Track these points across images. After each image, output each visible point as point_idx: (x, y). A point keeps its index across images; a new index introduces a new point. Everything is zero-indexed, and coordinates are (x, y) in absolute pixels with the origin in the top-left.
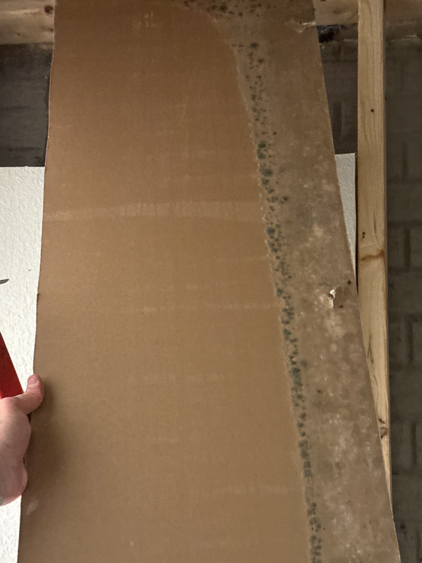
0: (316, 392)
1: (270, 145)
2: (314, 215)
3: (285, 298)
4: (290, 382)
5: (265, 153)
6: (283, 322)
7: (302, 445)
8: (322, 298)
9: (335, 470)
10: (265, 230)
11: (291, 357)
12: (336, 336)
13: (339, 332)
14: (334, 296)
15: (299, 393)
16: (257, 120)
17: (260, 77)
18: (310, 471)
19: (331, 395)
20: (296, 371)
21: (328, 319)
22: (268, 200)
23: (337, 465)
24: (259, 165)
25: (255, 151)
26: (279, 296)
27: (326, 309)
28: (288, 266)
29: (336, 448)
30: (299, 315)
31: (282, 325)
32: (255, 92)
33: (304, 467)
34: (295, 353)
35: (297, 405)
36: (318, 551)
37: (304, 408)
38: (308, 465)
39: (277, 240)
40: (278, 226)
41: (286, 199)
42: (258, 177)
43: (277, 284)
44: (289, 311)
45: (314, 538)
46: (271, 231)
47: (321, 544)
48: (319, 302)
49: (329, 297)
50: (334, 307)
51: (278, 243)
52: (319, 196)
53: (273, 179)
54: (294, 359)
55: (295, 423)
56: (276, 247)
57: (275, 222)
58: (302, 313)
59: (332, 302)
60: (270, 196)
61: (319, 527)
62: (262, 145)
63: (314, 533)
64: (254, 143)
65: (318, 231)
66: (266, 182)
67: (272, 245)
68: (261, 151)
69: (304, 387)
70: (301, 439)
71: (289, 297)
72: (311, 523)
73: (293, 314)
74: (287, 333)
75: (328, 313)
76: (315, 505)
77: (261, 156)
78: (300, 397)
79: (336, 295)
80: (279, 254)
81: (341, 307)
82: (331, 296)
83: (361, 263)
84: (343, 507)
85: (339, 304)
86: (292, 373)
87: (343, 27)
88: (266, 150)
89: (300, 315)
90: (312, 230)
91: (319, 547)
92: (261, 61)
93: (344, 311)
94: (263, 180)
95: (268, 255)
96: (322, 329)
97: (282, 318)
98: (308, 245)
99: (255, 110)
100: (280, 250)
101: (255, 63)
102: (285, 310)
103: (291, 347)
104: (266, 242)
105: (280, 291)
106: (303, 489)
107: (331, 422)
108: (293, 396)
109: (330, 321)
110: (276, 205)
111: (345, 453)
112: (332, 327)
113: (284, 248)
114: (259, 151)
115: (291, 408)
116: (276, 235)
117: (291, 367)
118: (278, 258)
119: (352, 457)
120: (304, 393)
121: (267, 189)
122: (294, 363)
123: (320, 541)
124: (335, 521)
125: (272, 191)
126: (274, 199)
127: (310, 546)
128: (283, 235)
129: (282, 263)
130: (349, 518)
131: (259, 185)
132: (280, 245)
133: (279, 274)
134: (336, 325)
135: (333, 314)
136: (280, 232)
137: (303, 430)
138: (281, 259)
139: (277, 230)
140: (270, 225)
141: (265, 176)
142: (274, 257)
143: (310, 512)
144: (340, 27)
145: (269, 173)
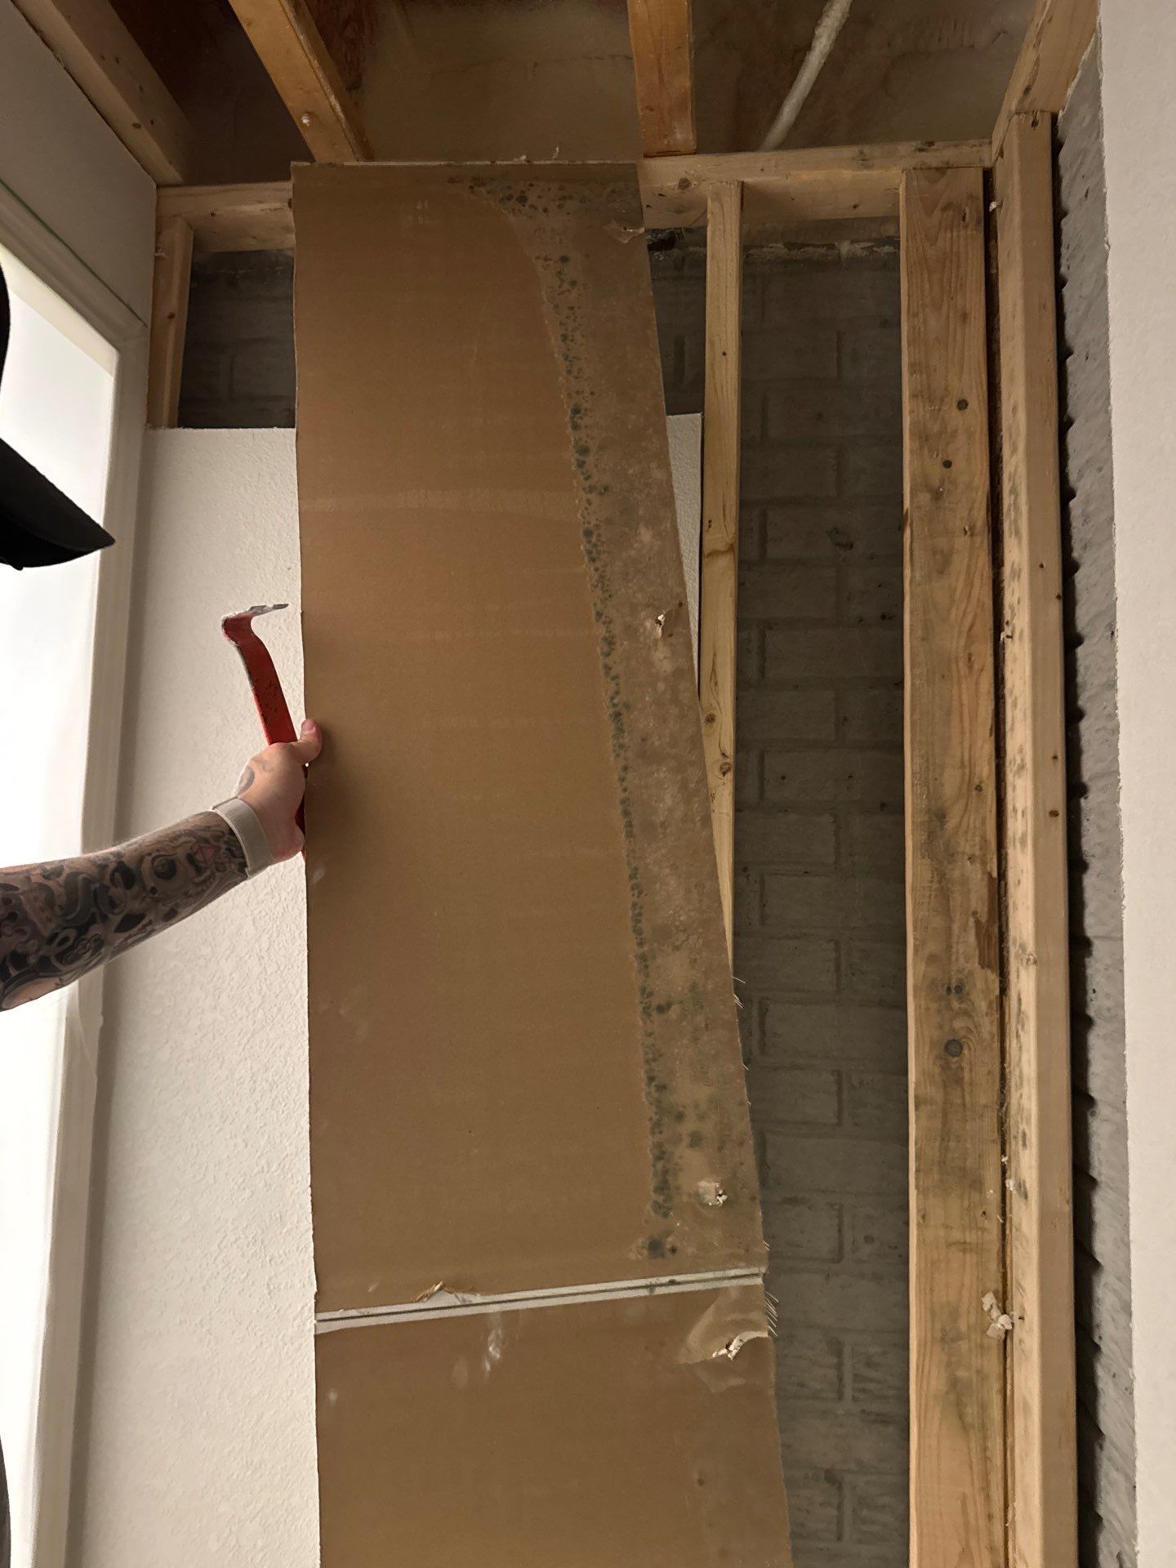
0: (640, 741)
1: (586, 410)
2: (641, 512)
3: (604, 623)
4: (611, 729)
5: (579, 421)
6: (602, 654)
7: (623, 802)
8: (648, 624)
9: (660, 830)
10: (581, 533)
11: (612, 698)
12: (665, 671)
13: (667, 667)
14: (663, 623)
15: (621, 741)
16: (569, 372)
17: (572, 308)
18: (632, 831)
19: (657, 743)
20: (617, 715)
21: (655, 651)
22: (584, 489)
23: (663, 824)
24: (572, 439)
25: (567, 419)
26: (597, 620)
27: (652, 638)
28: (609, 580)
29: (662, 805)
30: (622, 644)
31: (602, 657)
32: (566, 330)
33: (626, 826)
34: (617, 693)
35: (618, 755)
36: (639, 918)
37: (626, 759)
38: (629, 825)
39: (595, 545)
40: (597, 526)
41: (606, 489)
42: (572, 457)
43: (595, 605)
44: (610, 639)
45: (635, 905)
46: (588, 534)
47: (643, 910)
48: (645, 629)
49: (657, 623)
50: (662, 636)
51: (597, 550)
52: (647, 485)
53: (590, 460)
54: (615, 701)
55: (616, 777)
56: (594, 555)
57: (594, 522)
58: (625, 643)
59: (660, 631)
60: (587, 484)
61: (640, 893)
62: (576, 411)
63: (635, 899)
64: (565, 407)
65: (646, 535)
66: (581, 464)
67: (589, 552)
68: (575, 419)
69: (626, 734)
70: (623, 795)
71: (610, 622)
72: (633, 889)
73: (615, 644)
74: (607, 668)
75: (656, 642)
76: (636, 869)
77: (576, 427)
78: (622, 746)
79: (665, 621)
80: (599, 564)
81: (671, 635)
82: (659, 622)
83: (705, 561)
84: (667, 871)
85: (668, 633)
86: (613, 718)
87: (688, 230)
88: (581, 418)
89: (622, 646)
90: (638, 532)
91: (640, 914)
92: (573, 283)
93: (673, 640)
94: (578, 460)
95: (584, 566)
96: (648, 663)
97: (602, 649)
98: (633, 553)
99: (566, 358)
100: (600, 560)
101: (566, 286)
102: (605, 639)
103: (612, 686)
104: (582, 547)
105: (599, 614)
106: (624, 853)
107: (656, 775)
108: (614, 746)
109: (657, 652)
110: (593, 497)
111: (671, 810)
112: (660, 661)
113: (604, 557)
114: (572, 418)
115: (612, 759)
116: (594, 539)
117: (611, 711)
118: (596, 570)
119: (678, 814)
120: (626, 741)
121: (583, 473)
122: (615, 705)
123: (641, 908)
124: (658, 886)
125: (588, 478)
126: (591, 489)
127: (630, 913)
128: (603, 539)
129: (602, 577)
130: (673, 882)
131: (573, 468)
132: (599, 553)
133: (598, 591)
134: (665, 658)
135: (660, 644)
136: (599, 535)
137: (624, 784)
138: (599, 572)
139: (596, 532)
140: (586, 525)
141: (580, 455)
142: (592, 569)
143: (631, 877)
144: (683, 230)
145: (584, 451)
